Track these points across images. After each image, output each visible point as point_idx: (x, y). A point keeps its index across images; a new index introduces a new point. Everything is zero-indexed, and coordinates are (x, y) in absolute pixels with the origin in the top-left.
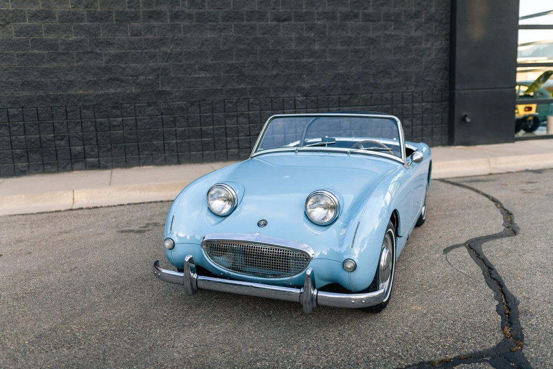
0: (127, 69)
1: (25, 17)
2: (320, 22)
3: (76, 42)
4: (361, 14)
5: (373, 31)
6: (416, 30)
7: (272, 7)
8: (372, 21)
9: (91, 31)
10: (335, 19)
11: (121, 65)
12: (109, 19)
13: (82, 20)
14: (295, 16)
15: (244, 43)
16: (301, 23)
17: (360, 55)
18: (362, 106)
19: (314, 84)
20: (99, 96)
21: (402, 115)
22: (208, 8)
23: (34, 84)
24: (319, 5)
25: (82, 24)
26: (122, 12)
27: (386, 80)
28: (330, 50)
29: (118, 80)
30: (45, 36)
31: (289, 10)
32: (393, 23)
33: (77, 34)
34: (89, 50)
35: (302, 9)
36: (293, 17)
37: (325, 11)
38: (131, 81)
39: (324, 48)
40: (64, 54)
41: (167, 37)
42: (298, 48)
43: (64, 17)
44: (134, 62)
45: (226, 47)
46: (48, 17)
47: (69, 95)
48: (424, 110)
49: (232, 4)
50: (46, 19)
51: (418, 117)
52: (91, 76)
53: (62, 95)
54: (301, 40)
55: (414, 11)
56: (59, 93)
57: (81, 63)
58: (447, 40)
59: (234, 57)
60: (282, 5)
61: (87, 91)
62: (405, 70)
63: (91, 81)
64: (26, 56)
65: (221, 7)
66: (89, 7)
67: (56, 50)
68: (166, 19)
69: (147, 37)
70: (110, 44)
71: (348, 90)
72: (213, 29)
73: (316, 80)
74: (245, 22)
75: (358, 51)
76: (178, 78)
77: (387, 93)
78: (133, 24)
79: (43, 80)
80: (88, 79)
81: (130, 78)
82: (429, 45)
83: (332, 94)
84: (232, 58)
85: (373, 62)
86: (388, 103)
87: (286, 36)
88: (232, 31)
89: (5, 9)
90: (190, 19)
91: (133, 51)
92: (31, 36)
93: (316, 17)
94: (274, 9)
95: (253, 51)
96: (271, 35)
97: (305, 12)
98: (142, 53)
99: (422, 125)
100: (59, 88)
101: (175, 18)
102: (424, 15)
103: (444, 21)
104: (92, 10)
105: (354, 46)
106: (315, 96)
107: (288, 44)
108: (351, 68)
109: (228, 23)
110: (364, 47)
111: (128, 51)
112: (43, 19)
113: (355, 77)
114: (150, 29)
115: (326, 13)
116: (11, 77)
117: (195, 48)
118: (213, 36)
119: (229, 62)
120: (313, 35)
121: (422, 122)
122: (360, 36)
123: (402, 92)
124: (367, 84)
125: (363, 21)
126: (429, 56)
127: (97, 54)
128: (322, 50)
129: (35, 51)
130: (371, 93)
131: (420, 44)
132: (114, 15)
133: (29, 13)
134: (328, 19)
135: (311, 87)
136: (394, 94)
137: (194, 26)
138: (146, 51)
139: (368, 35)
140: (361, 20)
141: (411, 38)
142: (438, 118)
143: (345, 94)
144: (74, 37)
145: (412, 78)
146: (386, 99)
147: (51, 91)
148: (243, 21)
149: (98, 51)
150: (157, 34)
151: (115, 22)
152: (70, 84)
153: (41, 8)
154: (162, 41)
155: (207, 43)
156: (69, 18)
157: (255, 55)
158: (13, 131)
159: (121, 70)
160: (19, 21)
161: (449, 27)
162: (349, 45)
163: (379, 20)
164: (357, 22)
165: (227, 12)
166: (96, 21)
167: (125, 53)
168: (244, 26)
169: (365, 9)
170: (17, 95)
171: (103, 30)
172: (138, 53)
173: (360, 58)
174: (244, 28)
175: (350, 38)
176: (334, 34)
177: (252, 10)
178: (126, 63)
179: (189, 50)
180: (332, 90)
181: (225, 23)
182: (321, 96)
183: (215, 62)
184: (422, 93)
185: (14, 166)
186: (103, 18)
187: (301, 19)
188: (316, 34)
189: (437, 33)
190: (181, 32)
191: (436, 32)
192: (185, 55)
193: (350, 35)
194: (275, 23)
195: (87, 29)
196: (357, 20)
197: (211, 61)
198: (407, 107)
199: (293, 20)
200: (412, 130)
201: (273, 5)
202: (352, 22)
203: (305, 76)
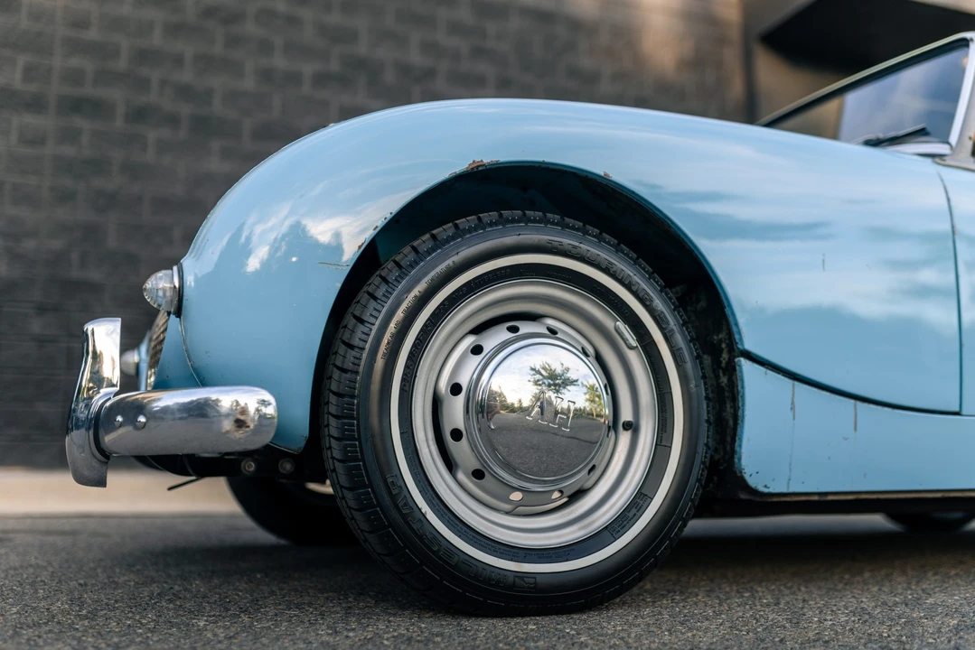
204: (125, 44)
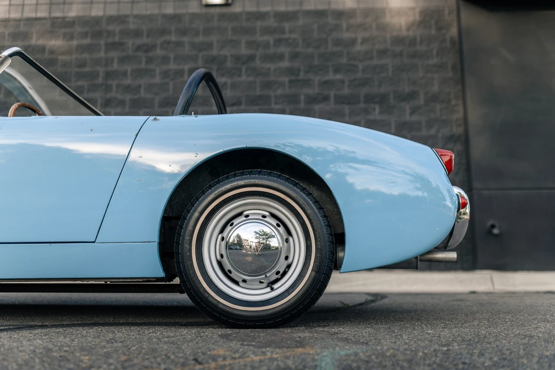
2: (278, 106)
4: (332, 96)
6: (411, 114)
8: (348, 104)
10: (297, 103)
14: (246, 100)
16: (253, 107)
22: (144, 94)
24: (278, 88)
31: (239, 94)
32: (377, 106)
35: (256, 91)
36: (244, 101)
37: (284, 93)
49: (171, 89)
55: (407, 91)
60: (231, 88)
82: (432, 132)
90: (122, 106)
93: (273, 101)
97: (259, 96)
101: (106, 105)
102: (422, 95)
103: (453, 103)
109: (165, 109)
115: (286, 96)
125: (335, 104)
131: (419, 130)
134: (288, 102)
140: (333, 103)
141: (405, 123)
161: (462, 110)
163: (358, 103)
165: (165, 97)
181: (161, 109)
187: (255, 103)
189: (443, 118)
191: (442, 116)
196: (327, 103)
199: (244, 105)
202: (321, 106)
204: (101, 70)
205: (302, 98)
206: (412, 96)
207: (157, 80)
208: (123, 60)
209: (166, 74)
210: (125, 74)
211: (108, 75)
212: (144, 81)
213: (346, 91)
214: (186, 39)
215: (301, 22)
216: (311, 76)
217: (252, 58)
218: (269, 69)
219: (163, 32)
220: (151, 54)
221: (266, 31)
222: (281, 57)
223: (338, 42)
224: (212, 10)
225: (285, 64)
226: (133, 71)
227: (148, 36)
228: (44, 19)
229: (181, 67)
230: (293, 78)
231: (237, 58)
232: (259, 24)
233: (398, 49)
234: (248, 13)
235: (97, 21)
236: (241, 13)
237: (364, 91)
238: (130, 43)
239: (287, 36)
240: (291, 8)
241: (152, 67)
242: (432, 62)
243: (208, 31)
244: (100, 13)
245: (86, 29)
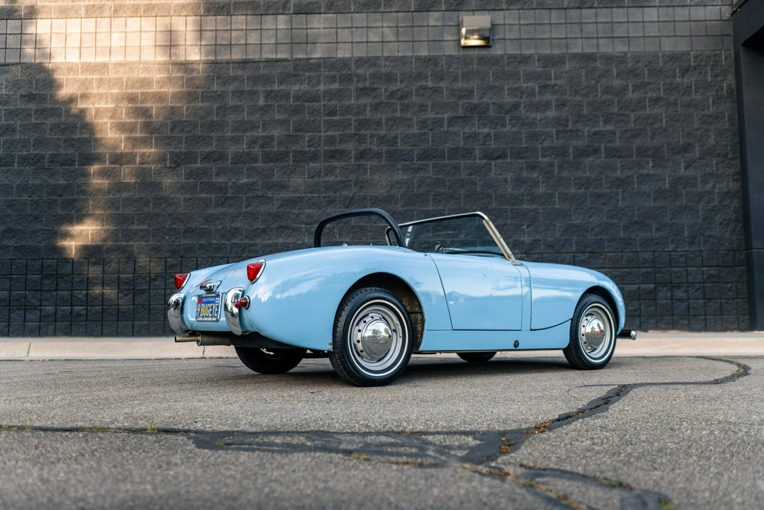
0: (301, 216)
1: (197, 159)
2: (544, 160)
3: (247, 185)
4: (603, 148)
5: (621, 170)
6: (686, 168)
7: (481, 142)
8: (620, 157)
9: (264, 173)
10: (566, 156)
11: (294, 211)
12: (286, 159)
13: (256, 161)
14: (511, 153)
15: (445, 186)
16: (519, 160)
17: (603, 201)
18: (609, 268)
19: (538, 237)
20: (266, 245)
21: (671, 283)
22: (401, 145)
23: (198, 231)
24: (544, 139)
25: (255, 165)
26: (300, 151)
27: (643, 235)
28: (560, 194)
29: (290, 228)
30: (215, 178)
31: (503, 146)
32: (650, 159)
33: (249, 176)
34: (260, 194)
35: (522, 143)
36: (509, 154)
37: (552, 145)
38: (304, 230)
39: (551, 191)
40: (232, 198)
41: (350, 179)
42: (516, 192)
43: (237, 158)
44: (310, 208)
45: (421, 191)
46: (221, 158)
47: (233, 244)
48: (705, 277)
49: (430, 140)
50: (218, 160)
51: (697, 287)
52: (260, 223)
53: (226, 244)
54: (519, 182)
55: (681, 143)
56: (223, 242)
57: (250, 209)
58: (736, 180)
59: (431, 203)
60: (494, 140)
61: (254, 240)
62: (672, 221)
63: (258, 229)
64: (192, 201)
65: (416, 144)
66: (265, 146)
67: (225, 194)
68: (350, 158)
69: (327, 179)
70: (285, 187)
71: (587, 246)
72: (405, 169)
73: (541, 233)
74: (446, 161)
75: (599, 196)
76: (360, 227)
77: (645, 251)
78: (311, 165)
79: (207, 227)
80: (256, 227)
81: (304, 226)
82: (708, 187)
83: (562, 251)
84: (429, 204)
85: (623, 210)
86: (648, 265)
87: (499, 176)
88: (429, 172)
89: (178, 151)
90: (378, 158)
91: (309, 195)
92: (201, 179)
93: (540, 153)
94: (484, 144)
95: (456, 195)
96: (480, 176)
97: (526, 148)
98: (319, 197)
99: (704, 299)
100: (223, 236)
101: (360, 158)
102: (697, 148)
103: (730, 156)
104: (268, 150)
105: (595, 189)
106: (539, 253)
107: (502, 187)
108: (590, 217)
109: (424, 162)
110: (609, 191)
111: (303, 195)
112: (215, 161)
113: (597, 230)
114: (330, 171)
115: (554, 148)
116: (175, 223)
117: (383, 191)
118: (405, 177)
119: (424, 208)
120: (535, 175)
121: (704, 294)
122: (604, 176)
123: (669, 251)
124: (615, 240)
125: (606, 157)
126: (708, 202)
127: (269, 198)
128: (548, 194)
129: (203, 195)
130: (621, 252)
131: (695, 185)
132: (291, 155)
133: (201, 154)
134: (556, 155)
135: (534, 241)
136: (656, 254)
137: (383, 166)
138: (323, 195)
139: (615, 175)
140: (603, 156)
141: (679, 178)
142: (730, 290)
143: (583, 252)
144: (245, 180)
145: (684, 232)
146: (645, 259)
147: (215, 239)
148: (444, 159)
149: (270, 195)
150: (338, 176)
151: (291, 163)
152: (235, 232)
153: (214, 149)
154: (344, 185)
155: (398, 185)
156: (242, 159)
157: (458, 201)
158: (169, 283)
159: (293, 217)
160: (191, 163)
161: (739, 163)
162: (587, 188)
163: (631, 156)
164: (597, 158)
165: (424, 149)
166: (271, 161)
167: (299, 197)
168: (445, 165)
169: (610, 142)
170: (178, 243)
171: (277, 171)
172: (315, 197)
173: (604, 204)
174: (445, 168)
175: (588, 179)
176: (564, 174)
177: (456, 146)
178: (300, 209)
179: (376, 194)
180: (563, 246)
181: (421, 162)
182: (548, 253)
183: (406, 208)
184: (702, 253)
185: (165, 323)
186: (279, 158)
187: (520, 156)
188: (540, 174)
189: (720, 172)
190: (366, 173)
191: (718, 170)
192: (371, 200)
193: (588, 174)
194: (485, 161)
195: (260, 171)
196: (597, 156)
197: (402, 206)
198: (678, 272)
199: (509, 158)
200: (688, 305)
201: (483, 140)
202: (591, 159)
203: (524, 227)
205: (571, 150)
206: (687, 148)
207: (415, 130)
208: (375, 107)
209: (423, 124)
210: (379, 123)
211: (362, 124)
212: (399, 131)
213: (617, 143)
214: (443, 85)
215: (567, 66)
216: (580, 126)
217: (516, 106)
218: (535, 118)
219: (420, 76)
220: (406, 102)
221: (530, 76)
222: (547, 106)
223: (607, 90)
224: (471, 52)
225: (552, 113)
226: (387, 120)
227: (402, 81)
228: (286, 60)
229: (440, 116)
230: (561, 129)
231: (501, 107)
232: (522, 68)
233: (672, 98)
234: (510, 56)
235: (345, 63)
236: (502, 56)
237: (637, 142)
238: (383, 88)
239: (553, 82)
240: (556, 52)
241: (409, 115)
242: (707, 112)
243: (466, 76)
244: (348, 55)
245: (333, 73)
